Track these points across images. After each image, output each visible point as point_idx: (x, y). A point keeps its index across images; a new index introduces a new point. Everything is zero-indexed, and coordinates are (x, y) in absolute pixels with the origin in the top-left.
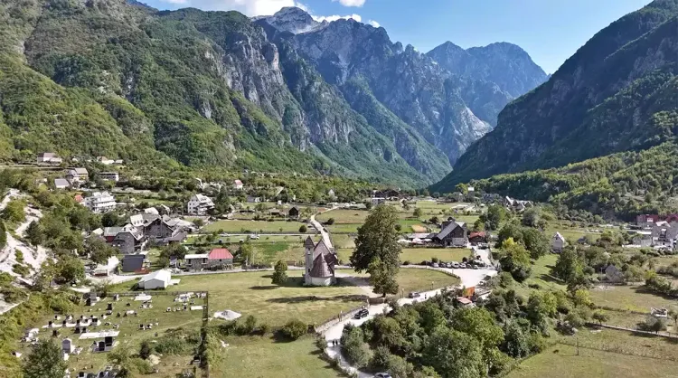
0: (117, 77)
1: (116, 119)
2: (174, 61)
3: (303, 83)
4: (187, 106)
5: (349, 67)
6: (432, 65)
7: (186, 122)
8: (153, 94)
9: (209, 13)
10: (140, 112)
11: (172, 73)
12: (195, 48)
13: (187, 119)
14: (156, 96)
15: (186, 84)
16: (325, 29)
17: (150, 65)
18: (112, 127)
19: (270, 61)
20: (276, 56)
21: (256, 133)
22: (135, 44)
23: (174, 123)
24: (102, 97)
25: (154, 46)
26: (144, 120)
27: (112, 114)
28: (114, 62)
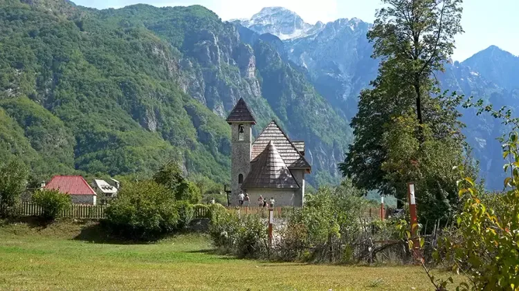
0: (33, 78)
1: (24, 128)
2: (109, 56)
3: (289, 94)
4: (123, 113)
5: (353, 80)
6: (471, 76)
7: (119, 133)
8: (77, 98)
9: (164, 9)
10: (57, 120)
11: (106, 72)
12: (139, 42)
13: (122, 129)
14: (82, 100)
15: (123, 86)
16: (321, 33)
17: (77, 61)
18: (15, 136)
19: (243, 68)
20: (252, 60)
21: (218, 154)
22: (59, 37)
23: (103, 134)
24: (8, 101)
25: (84, 40)
26: (62, 130)
27: (19, 121)
28: (30, 59)
